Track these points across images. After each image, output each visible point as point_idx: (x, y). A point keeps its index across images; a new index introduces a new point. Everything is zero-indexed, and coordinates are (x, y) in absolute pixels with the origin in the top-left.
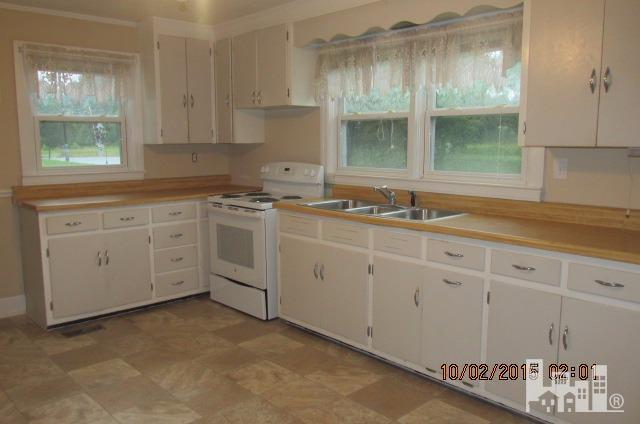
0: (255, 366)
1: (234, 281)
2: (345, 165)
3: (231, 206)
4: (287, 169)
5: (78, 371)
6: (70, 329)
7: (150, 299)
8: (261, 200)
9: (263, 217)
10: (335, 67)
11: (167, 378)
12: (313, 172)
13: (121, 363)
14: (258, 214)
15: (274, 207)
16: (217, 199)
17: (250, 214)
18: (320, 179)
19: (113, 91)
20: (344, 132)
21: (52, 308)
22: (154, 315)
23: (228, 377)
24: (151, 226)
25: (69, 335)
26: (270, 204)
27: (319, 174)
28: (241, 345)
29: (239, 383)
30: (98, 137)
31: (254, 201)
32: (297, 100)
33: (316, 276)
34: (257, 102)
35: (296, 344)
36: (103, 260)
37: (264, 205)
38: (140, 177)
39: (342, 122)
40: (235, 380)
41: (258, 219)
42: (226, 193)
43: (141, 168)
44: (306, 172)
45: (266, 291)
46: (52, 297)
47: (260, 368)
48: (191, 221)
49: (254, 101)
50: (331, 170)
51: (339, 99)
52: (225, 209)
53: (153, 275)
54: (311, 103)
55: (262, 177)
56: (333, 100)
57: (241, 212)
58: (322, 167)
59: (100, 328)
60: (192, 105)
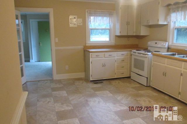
0: (143, 98)
1: (138, 74)
2: (175, 42)
3: (139, 53)
4: (156, 43)
5: (97, 92)
6: (95, 82)
7: (115, 77)
8: (148, 52)
9: (148, 57)
10: (174, 12)
11: (119, 97)
12: (164, 44)
13: (108, 92)
14: (147, 56)
15: (152, 54)
16: (135, 51)
17: (144, 56)
18: (166, 46)
19: (108, 21)
20: (176, 32)
21: (91, 76)
22: (116, 81)
23: (135, 99)
24: (116, 57)
25: (95, 83)
26: (150, 53)
27: (166, 45)
28: (139, 92)
29: (138, 102)
30: (99, 33)
31: (146, 52)
32: (161, 22)
33: (163, 75)
34: (148, 23)
35: (155, 94)
36: (104, 66)
37: (149, 53)
38: (114, 44)
39: (175, 29)
40: (137, 101)
41: (147, 57)
42: (137, 49)
43: (114, 42)
44: (162, 44)
45: (147, 78)
46: (92, 73)
47: (145, 99)
48: (127, 57)
49: (147, 23)
50: (170, 44)
51: (175, 22)
52: (137, 54)
53: (116, 71)
54: (165, 23)
55: (148, 45)
56: (172, 22)
57: (141, 55)
58: (167, 43)
59: (102, 82)
60: (129, 24)
